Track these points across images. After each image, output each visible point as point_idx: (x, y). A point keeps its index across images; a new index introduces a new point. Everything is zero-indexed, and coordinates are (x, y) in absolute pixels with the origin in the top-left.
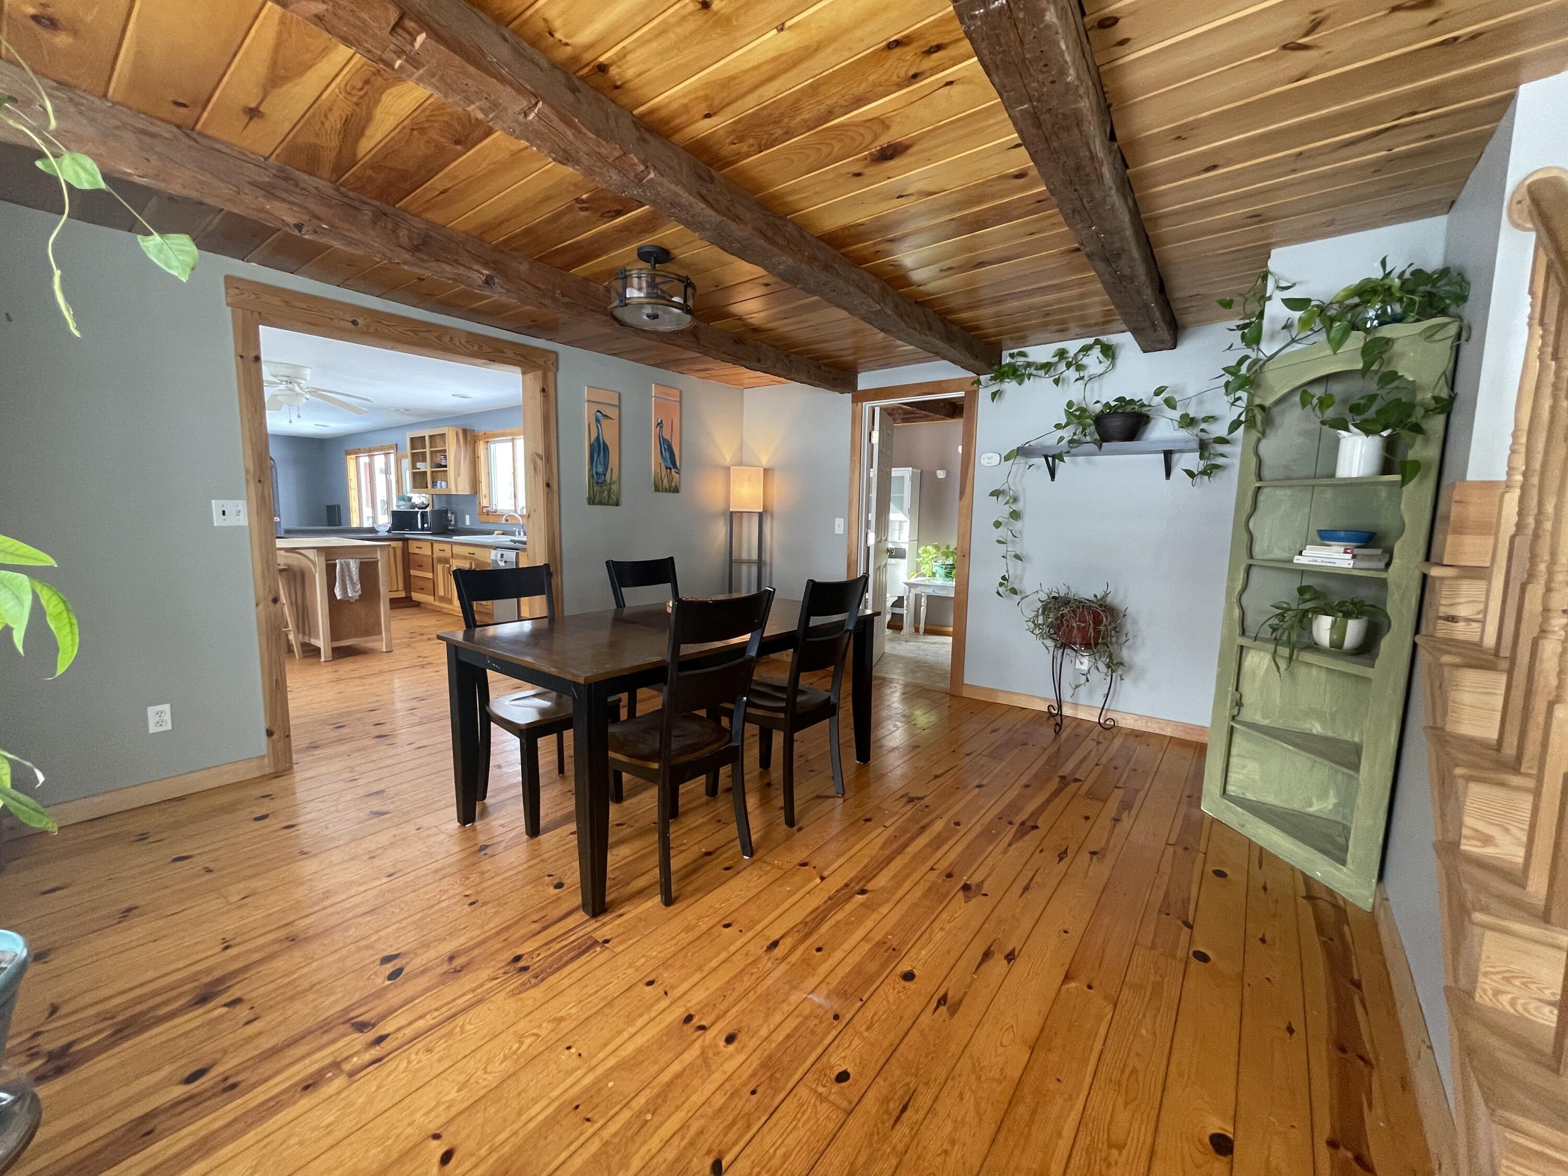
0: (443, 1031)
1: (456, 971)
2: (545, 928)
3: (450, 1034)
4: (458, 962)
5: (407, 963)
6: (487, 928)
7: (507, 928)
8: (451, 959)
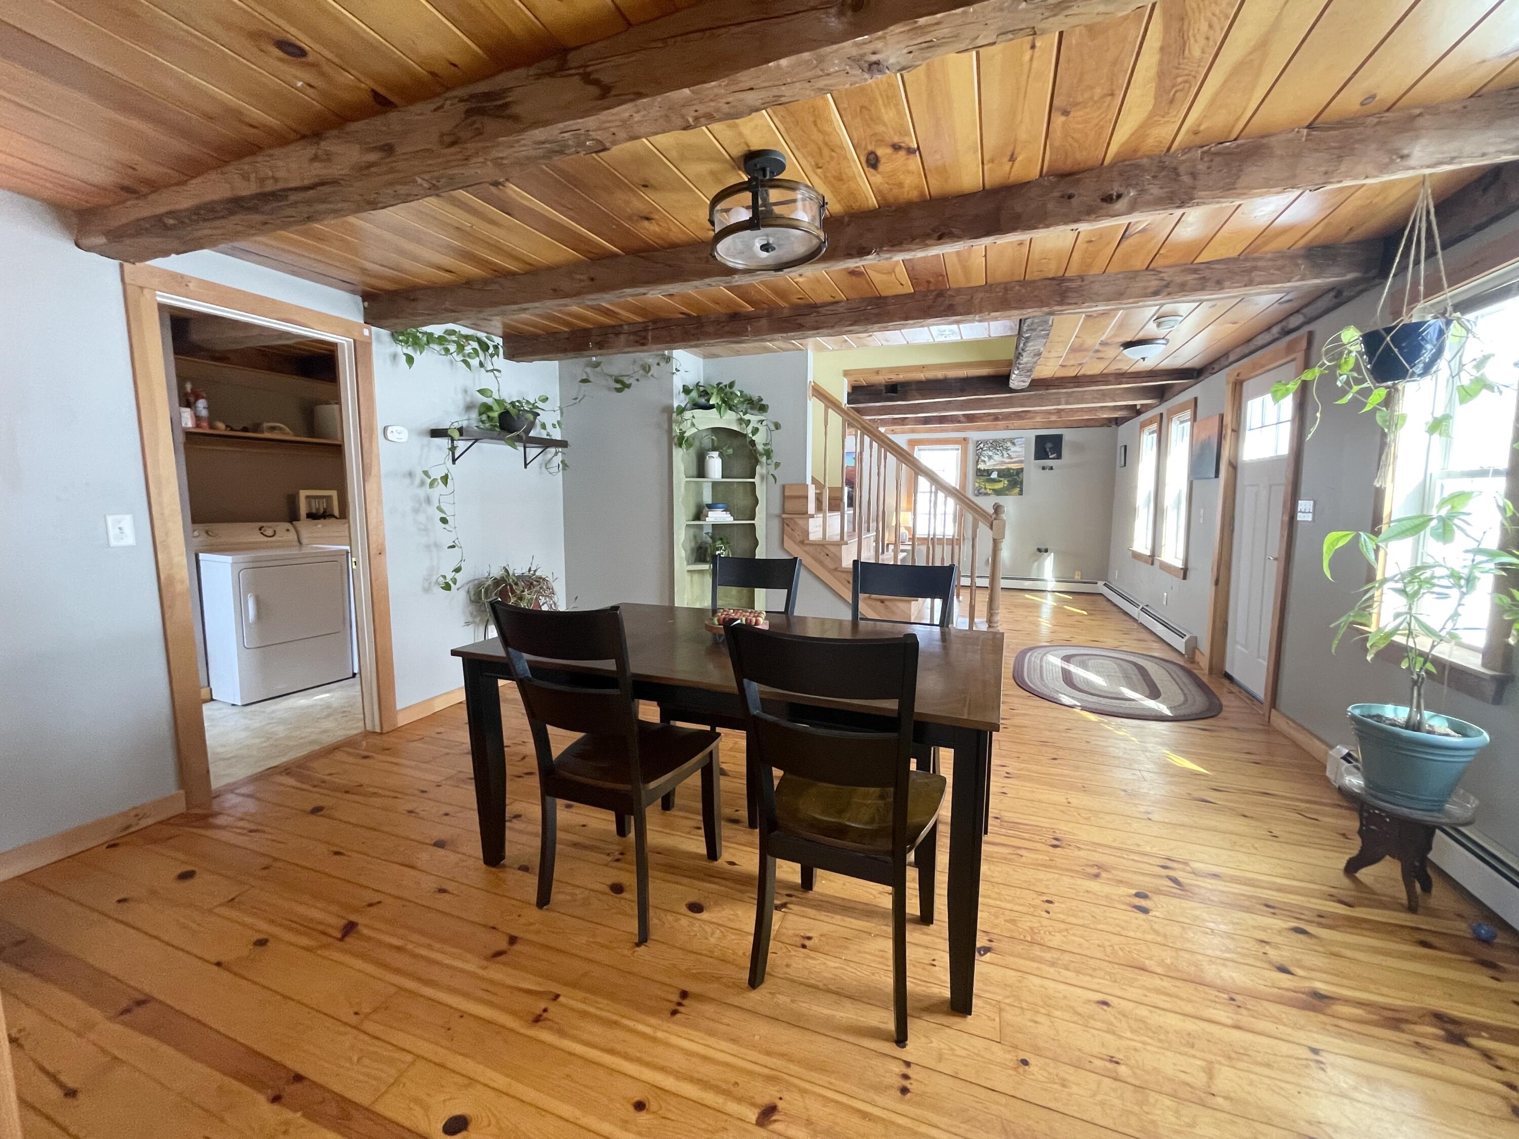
0: (1125, 846)
1: (1099, 867)
2: (1020, 848)
3: (1122, 843)
4: (1095, 871)
5: (1130, 896)
6: (1056, 876)
7: (1046, 866)
8: (1097, 876)
